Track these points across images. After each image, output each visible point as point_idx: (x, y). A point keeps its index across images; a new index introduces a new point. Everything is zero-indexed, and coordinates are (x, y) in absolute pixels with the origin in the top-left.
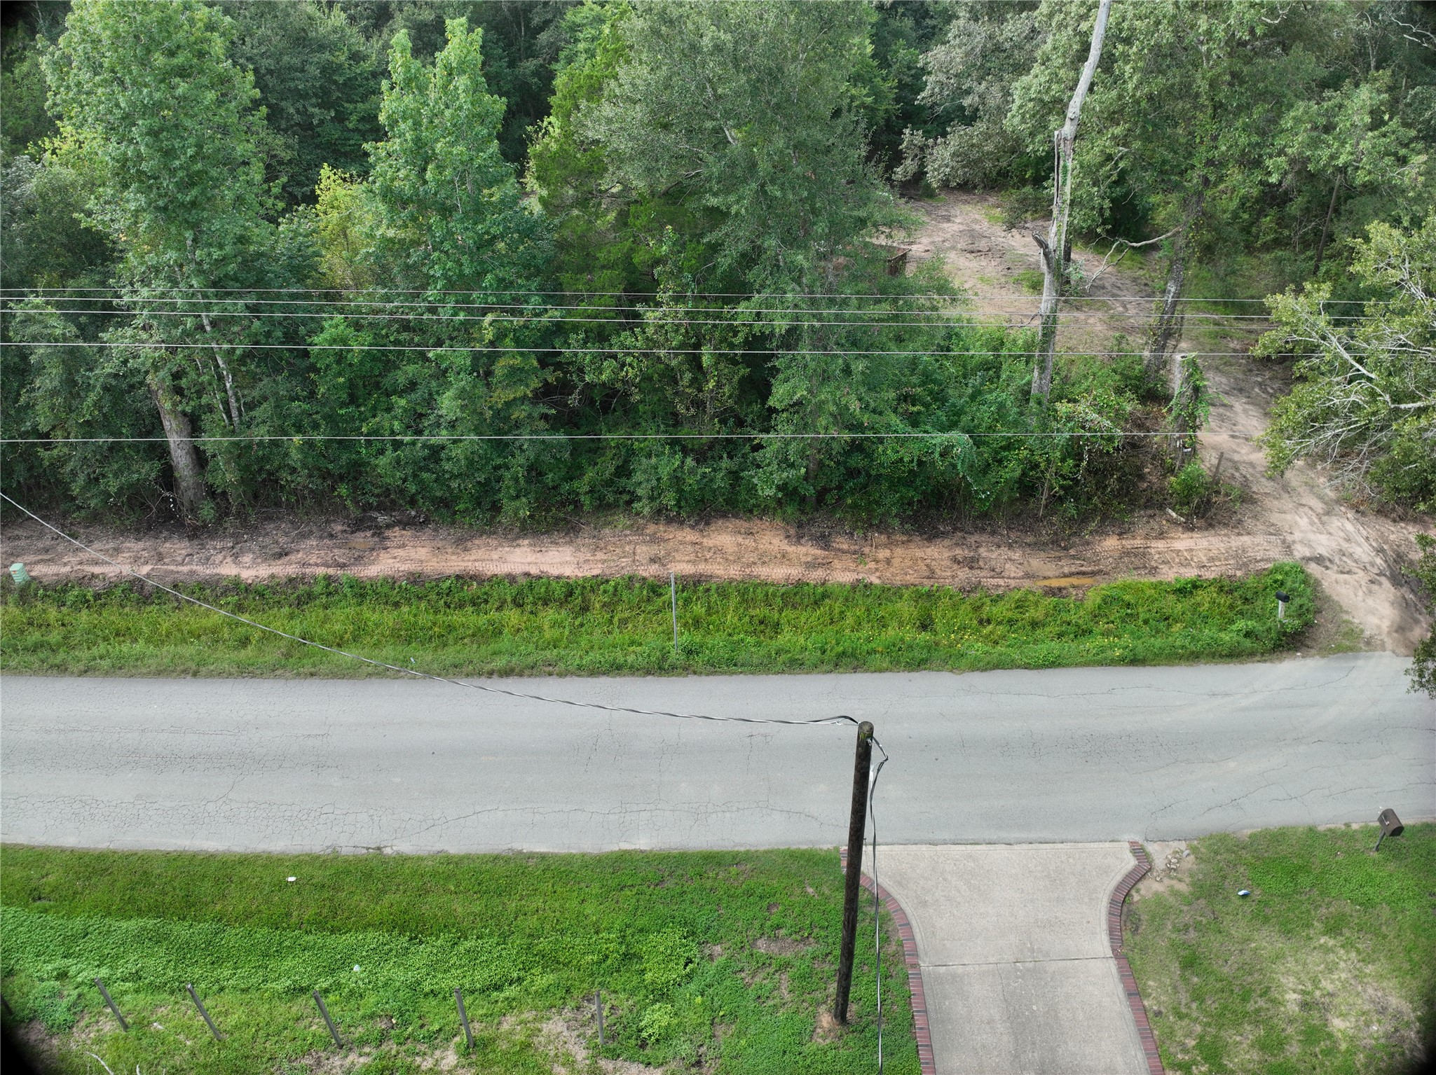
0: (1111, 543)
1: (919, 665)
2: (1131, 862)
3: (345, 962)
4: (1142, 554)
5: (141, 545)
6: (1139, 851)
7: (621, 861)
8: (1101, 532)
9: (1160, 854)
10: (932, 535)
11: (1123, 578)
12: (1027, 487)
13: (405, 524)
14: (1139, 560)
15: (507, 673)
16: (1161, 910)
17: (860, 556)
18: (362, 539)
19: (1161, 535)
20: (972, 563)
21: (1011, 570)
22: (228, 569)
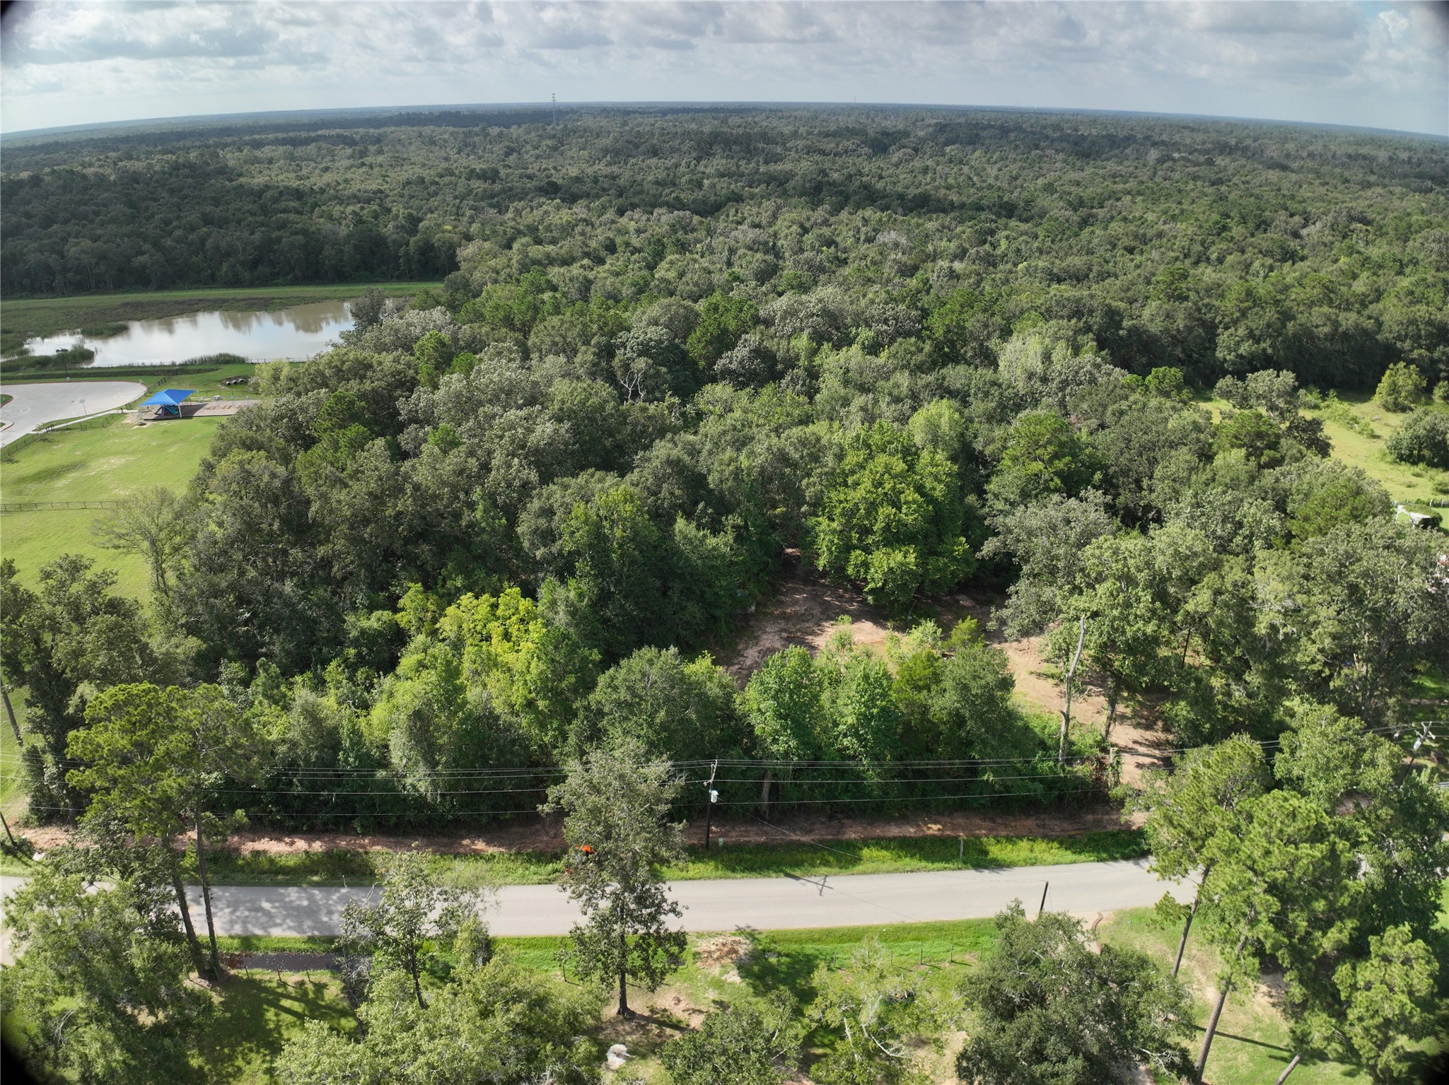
0: (1090, 817)
1: (1033, 864)
2: (1097, 917)
3: (909, 947)
4: (1100, 821)
5: (755, 828)
6: (1100, 914)
7: (967, 921)
8: (1087, 813)
9: (1105, 915)
10: (1028, 816)
11: (1095, 830)
12: (1060, 798)
13: (849, 817)
14: (1098, 823)
15: (912, 871)
16: (1106, 928)
17: (1006, 826)
18: (835, 823)
19: (1107, 813)
20: (1044, 826)
21: (1057, 829)
22: (795, 837)
